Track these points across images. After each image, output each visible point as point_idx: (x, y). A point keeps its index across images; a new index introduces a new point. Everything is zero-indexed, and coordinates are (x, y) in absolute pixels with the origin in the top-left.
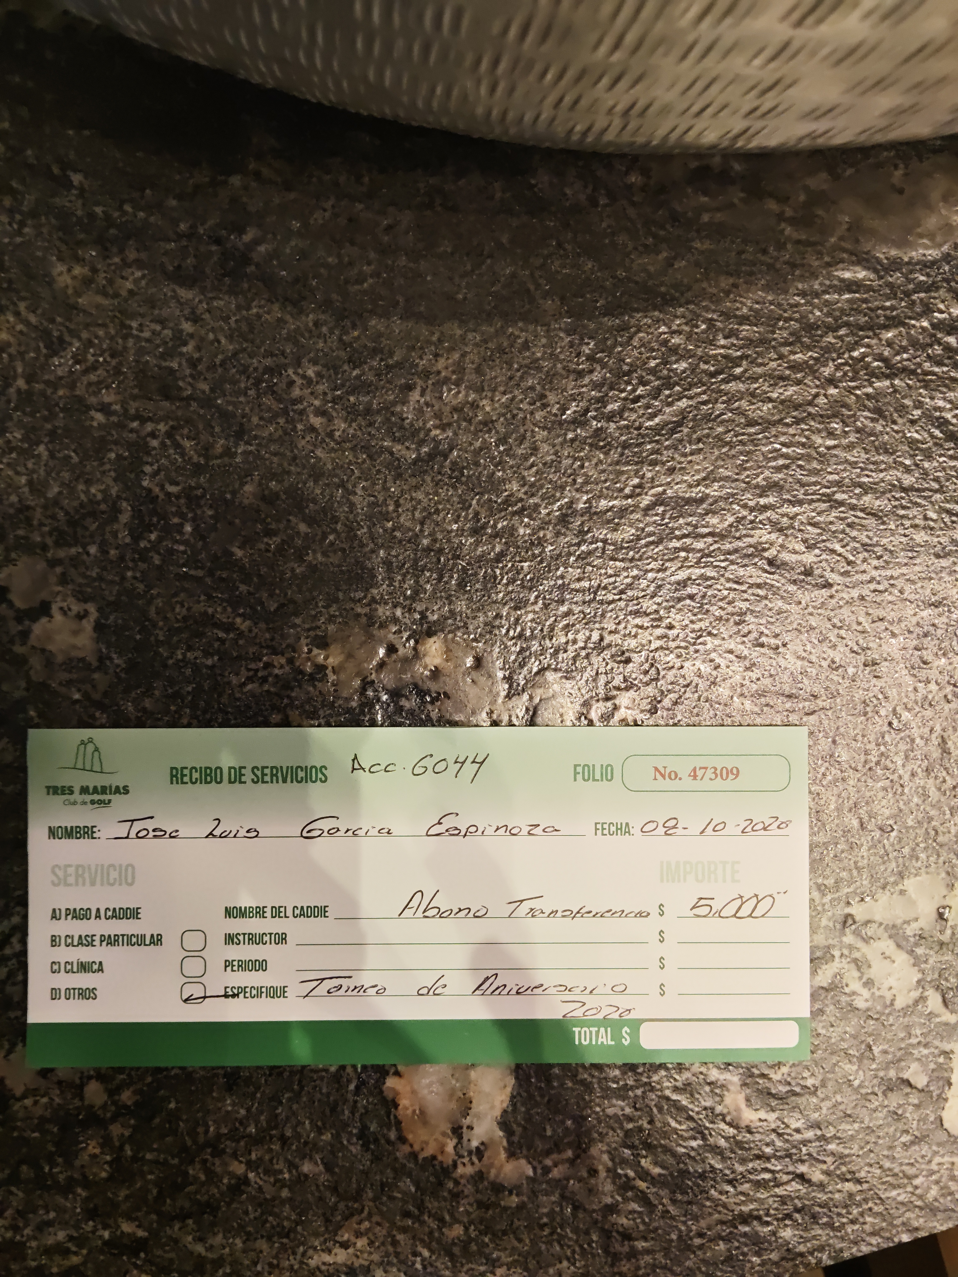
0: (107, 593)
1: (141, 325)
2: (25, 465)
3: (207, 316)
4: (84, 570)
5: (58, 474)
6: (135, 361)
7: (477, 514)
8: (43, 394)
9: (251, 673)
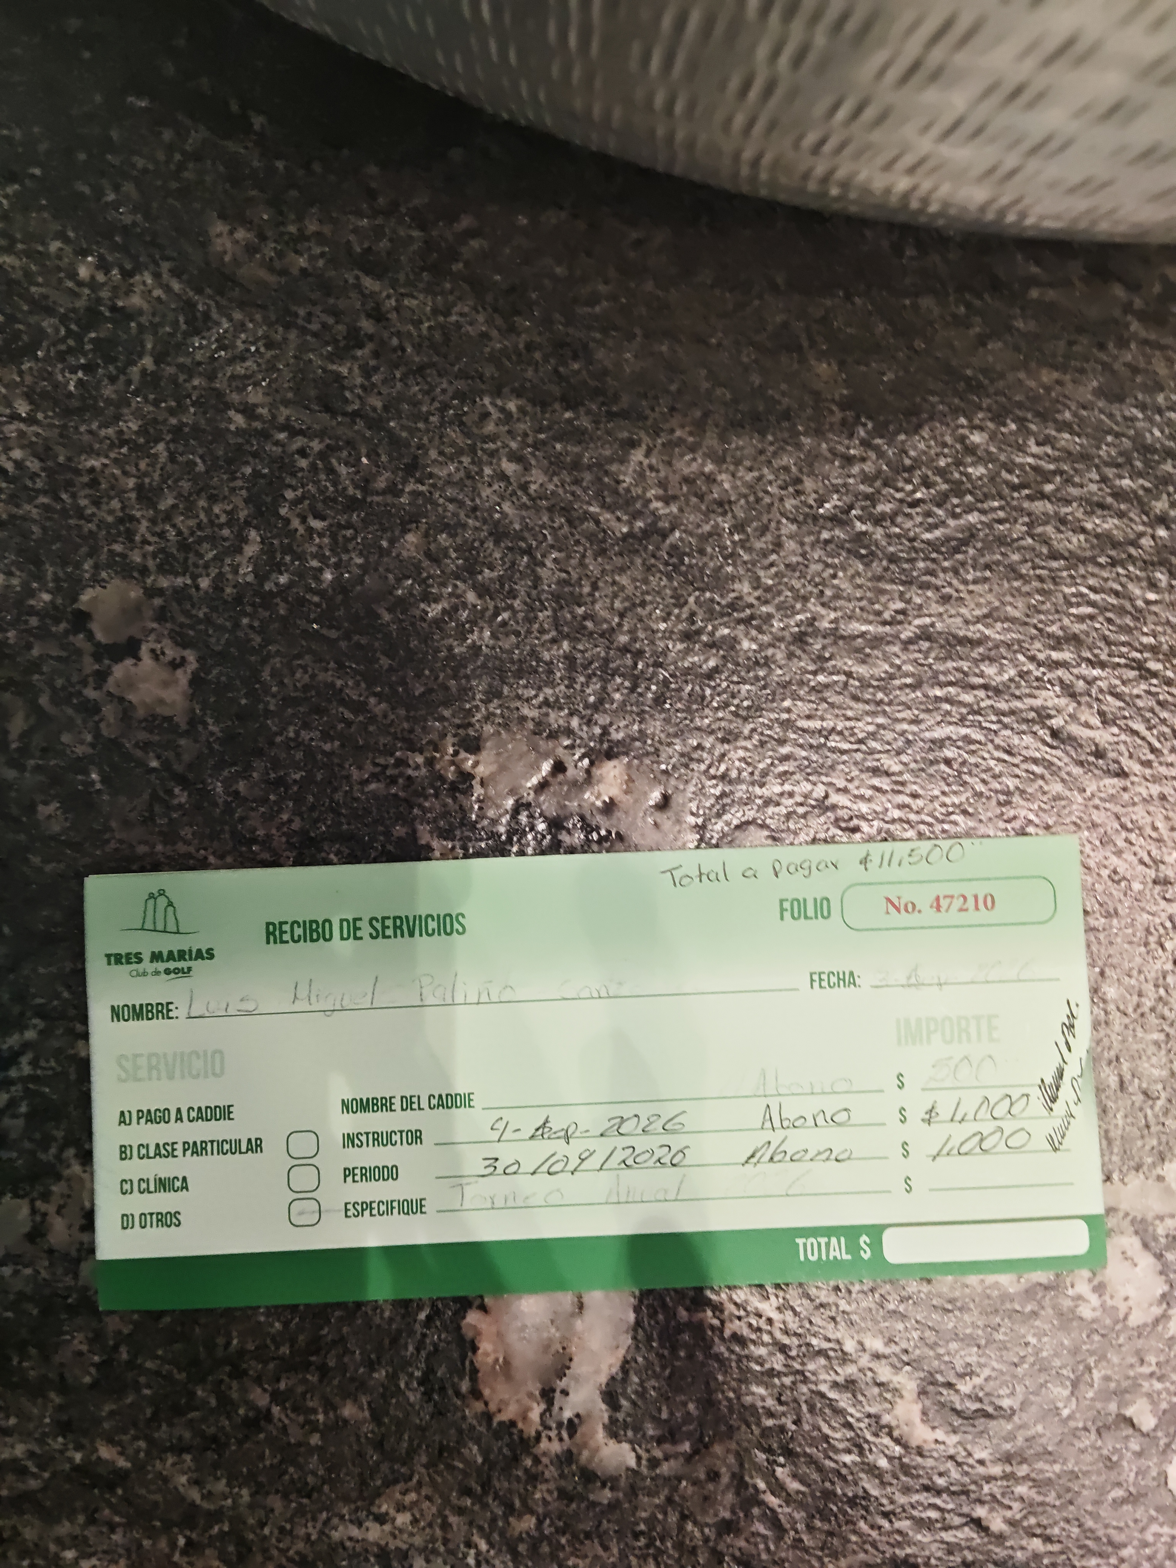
0: (213, 640)
1: (310, 314)
2: (137, 465)
3: (393, 316)
4: (189, 607)
5: (176, 481)
6: (295, 357)
7: (693, 614)
8: (174, 380)
9: (378, 769)
